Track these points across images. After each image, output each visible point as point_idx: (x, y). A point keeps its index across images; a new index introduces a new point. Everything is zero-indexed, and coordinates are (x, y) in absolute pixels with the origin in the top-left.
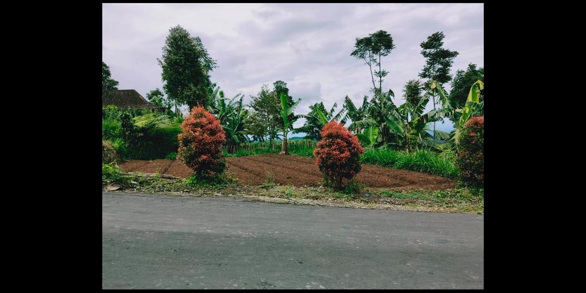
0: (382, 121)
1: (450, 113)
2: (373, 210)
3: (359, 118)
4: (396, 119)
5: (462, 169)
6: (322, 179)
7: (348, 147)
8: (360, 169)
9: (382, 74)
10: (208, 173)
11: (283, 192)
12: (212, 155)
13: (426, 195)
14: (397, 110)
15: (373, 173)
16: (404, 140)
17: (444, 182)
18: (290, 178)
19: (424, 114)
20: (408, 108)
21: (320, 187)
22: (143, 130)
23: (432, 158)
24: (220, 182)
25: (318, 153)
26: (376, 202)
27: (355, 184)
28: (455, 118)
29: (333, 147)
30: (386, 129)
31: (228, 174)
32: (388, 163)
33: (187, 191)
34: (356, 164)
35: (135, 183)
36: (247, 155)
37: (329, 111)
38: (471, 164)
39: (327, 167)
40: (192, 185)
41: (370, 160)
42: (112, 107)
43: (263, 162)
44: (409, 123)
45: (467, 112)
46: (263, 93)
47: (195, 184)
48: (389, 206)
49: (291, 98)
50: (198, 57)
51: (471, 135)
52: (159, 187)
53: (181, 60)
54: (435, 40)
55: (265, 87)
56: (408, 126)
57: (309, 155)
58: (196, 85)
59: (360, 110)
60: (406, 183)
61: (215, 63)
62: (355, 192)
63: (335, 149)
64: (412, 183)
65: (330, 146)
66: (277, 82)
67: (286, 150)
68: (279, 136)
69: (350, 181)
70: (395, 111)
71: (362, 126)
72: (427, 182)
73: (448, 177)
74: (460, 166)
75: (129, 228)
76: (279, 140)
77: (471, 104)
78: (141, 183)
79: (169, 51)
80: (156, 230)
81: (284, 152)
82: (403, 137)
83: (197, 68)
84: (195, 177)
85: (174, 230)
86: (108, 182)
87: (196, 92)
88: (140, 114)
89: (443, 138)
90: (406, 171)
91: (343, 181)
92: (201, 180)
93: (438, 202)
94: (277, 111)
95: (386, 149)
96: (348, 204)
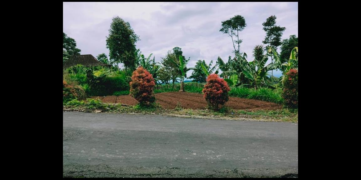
0: (240, 71)
1: (280, 66)
2: (236, 121)
3: (227, 70)
4: (248, 70)
5: (285, 98)
6: (207, 105)
7: (221, 87)
8: (228, 99)
9: (239, 42)
10: (146, 103)
11: (187, 112)
12: (148, 92)
13: (265, 113)
14: (249, 65)
15: (235, 101)
16: (253, 82)
17: (276, 106)
18: (189, 105)
19: (264, 67)
20: (255, 64)
21: (206, 109)
22: (99, 78)
23: (269, 93)
24: (153, 107)
25: (205, 91)
26: (237, 117)
27: (225, 107)
28: (283, 69)
29: (213, 88)
30: (243, 76)
31: (157, 103)
32: (244, 96)
33: (136, 112)
34: (226, 96)
35: (109, 108)
36: (160, 92)
37: (208, 65)
38: (290, 96)
39: (210, 99)
40: (139, 109)
41: (234, 94)
42: (80, 65)
43: (171, 96)
44: (256, 72)
45: (289, 65)
46: (169, 55)
47: (140, 108)
48: (244, 119)
49: (184, 57)
50: (129, 35)
51: (290, 79)
52: (122, 110)
53: (120, 37)
54: (271, 21)
55: (169, 52)
56: (256, 74)
57: (197, 92)
58: (128, 52)
59: (227, 64)
60: (254, 107)
61: (138, 38)
62: (226, 112)
63: (214, 89)
64: (257, 106)
65: (211, 87)
66: (175, 48)
67: (183, 89)
68: (177, 80)
69: (222, 106)
70: (247, 65)
71: (229, 74)
72: (265, 106)
73: (278, 103)
74: (284, 97)
75: (118, 129)
76: (177, 83)
77: (291, 61)
78: (112, 109)
79: (113, 32)
80: (131, 130)
81: (182, 90)
82: (252, 80)
83: (129, 42)
84: (139, 105)
85: (140, 130)
86: (95, 108)
87: (128, 56)
88: (96, 69)
89: (275, 81)
90: (254, 100)
91: (219, 106)
92: (143, 106)
93: (271, 117)
94: (177, 66)
95: (242, 87)
96: (222, 118)
